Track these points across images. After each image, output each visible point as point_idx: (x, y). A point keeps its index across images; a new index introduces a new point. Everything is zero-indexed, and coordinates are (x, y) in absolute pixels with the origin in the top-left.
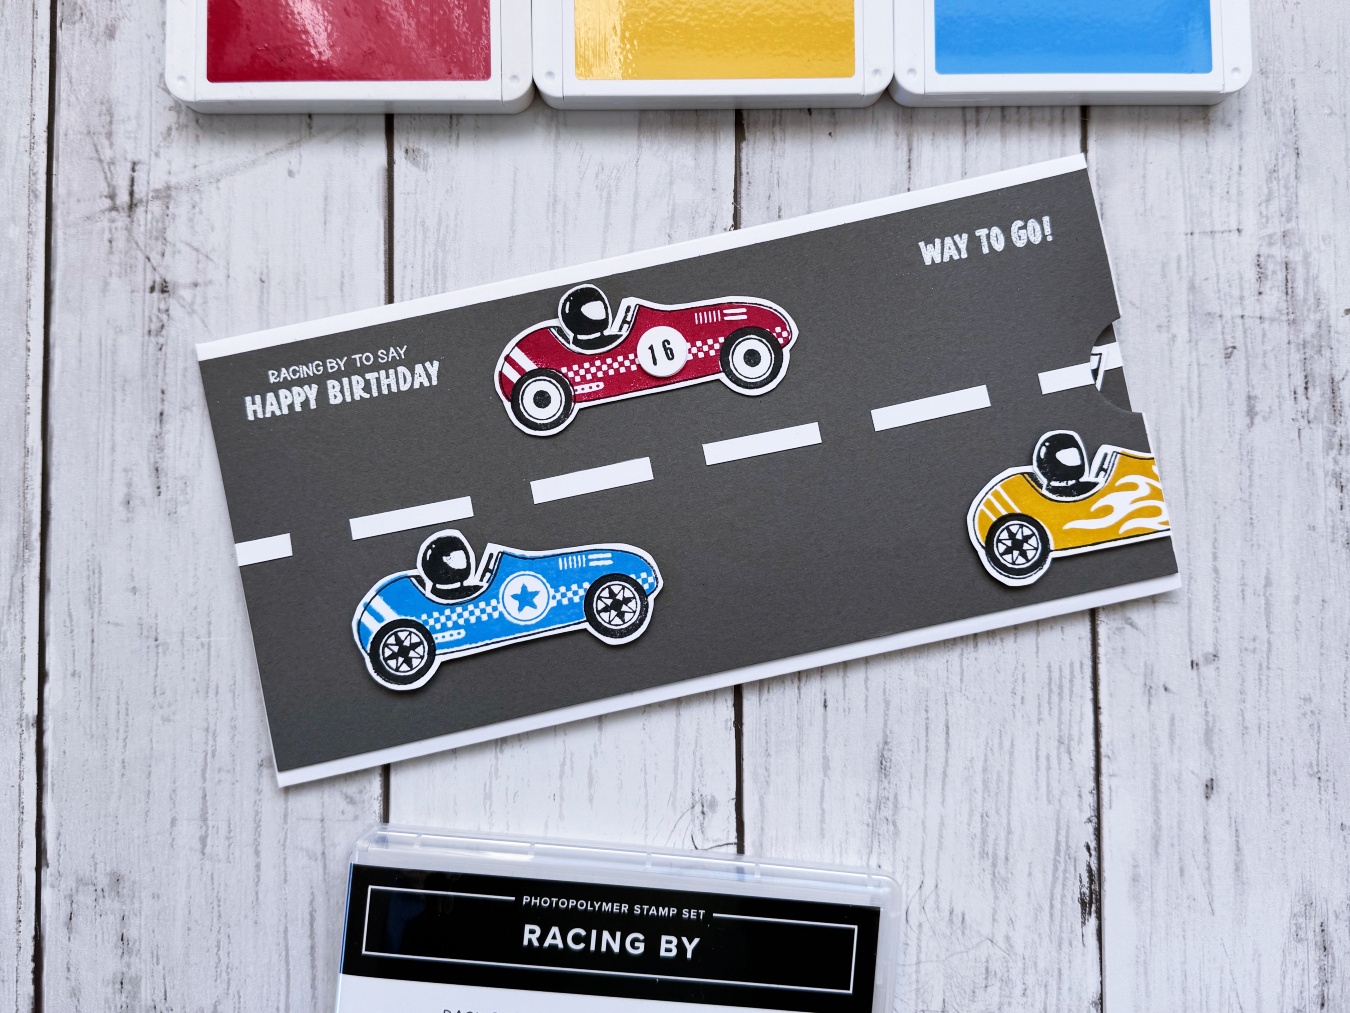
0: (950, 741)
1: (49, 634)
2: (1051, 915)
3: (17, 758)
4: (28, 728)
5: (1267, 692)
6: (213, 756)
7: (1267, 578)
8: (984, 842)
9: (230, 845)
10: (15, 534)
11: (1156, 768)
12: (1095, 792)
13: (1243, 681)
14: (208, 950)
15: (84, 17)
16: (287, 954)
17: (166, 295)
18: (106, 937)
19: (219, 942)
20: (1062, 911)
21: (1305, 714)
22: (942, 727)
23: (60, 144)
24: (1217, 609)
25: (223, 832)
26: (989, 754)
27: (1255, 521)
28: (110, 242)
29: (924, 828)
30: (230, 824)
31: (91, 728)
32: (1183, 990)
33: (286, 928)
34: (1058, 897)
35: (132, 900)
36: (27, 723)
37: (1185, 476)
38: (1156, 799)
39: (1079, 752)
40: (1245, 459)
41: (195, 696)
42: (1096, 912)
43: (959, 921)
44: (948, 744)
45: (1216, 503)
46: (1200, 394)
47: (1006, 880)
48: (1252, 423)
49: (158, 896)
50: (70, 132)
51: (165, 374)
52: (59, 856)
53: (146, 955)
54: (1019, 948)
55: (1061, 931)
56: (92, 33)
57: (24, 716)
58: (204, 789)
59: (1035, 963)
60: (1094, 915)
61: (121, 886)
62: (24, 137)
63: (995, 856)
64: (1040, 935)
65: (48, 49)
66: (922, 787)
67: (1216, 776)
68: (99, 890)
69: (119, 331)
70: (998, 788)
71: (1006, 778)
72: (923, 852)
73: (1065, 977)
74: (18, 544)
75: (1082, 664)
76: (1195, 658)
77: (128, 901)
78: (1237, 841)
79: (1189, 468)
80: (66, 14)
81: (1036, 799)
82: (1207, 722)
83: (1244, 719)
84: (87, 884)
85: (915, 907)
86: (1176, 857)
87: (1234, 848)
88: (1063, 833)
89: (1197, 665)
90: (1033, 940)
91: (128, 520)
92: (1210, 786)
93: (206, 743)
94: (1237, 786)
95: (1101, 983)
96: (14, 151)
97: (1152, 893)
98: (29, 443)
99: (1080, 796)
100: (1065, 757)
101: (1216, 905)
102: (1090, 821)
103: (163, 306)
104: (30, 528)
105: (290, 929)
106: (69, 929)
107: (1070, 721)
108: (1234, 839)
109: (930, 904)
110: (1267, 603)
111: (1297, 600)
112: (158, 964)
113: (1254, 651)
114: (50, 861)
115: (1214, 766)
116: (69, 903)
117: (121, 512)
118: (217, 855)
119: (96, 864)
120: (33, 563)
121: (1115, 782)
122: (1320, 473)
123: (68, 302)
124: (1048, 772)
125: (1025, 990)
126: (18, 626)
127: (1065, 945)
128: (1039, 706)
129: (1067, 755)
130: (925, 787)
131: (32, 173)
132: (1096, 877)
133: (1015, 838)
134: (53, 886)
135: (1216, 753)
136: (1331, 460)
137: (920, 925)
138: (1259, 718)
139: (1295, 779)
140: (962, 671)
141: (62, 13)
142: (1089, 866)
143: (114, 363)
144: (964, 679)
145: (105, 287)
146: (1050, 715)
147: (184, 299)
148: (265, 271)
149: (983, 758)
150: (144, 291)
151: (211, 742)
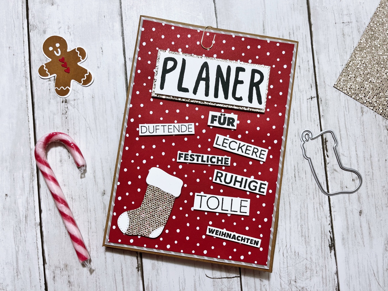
0: (291, 206)
1: (41, 199)
2: (322, 251)
3: (35, 235)
4: (37, 226)
5: (373, 186)
6: (91, 228)
7: (371, 155)
8: (302, 233)
9: (97, 253)
10: (30, 173)
11: (346, 208)
12: (330, 216)
13: (367, 183)
14: (93, 283)
15: (37, 28)
16: (116, 281)
17: (67, 103)
18: (64, 282)
19: (96, 280)
20: (324, 249)
21: (383, 191)
22: (288, 203)
23: (33, 64)
24: (358, 165)
25: (95, 249)
26: (301, 209)
27: (366, 141)
28: (50, 90)
29: (286, 230)
30: (97, 247)
31: (55, 224)
32: (358, 267)
33: (115, 274)
34: (323, 246)
35: (71, 271)
36: (37, 225)
37: (346, 130)
38: (347, 217)
39: (325, 206)
40: (362, 124)
41: (84, 213)
42: (334, 249)
43: (297, 254)
44: (290, 207)
45: (355, 136)
46: (348, 108)
47: (309, 242)
48: (363, 114)
49: (78, 269)
50: (35, 60)
51: (68, 125)
52: (49, 260)
53: (76, 285)
54: (314, 260)
55: (325, 255)
56: (39, 33)
57: (36, 223)
58: (89, 238)
59: (319, 264)
60: (333, 250)
61: (67, 267)
62: (23, 63)
63: (305, 236)
64: (319, 256)
65: (27, 38)
66: (284, 220)
67: (362, 209)
68: (61, 269)
69: (54, 114)
70: (304, 218)
71: (306, 215)
72: (286, 237)
73: (327, 267)
74: (31, 175)
75: (324, 183)
76: (353, 179)
77: (70, 271)
78: (369, 226)
79: (347, 128)
80: (32, 28)
81: (315, 220)
82: (358, 195)
83: (368, 194)
84: (58, 268)
85: (285, 252)
86: (354, 232)
87: (368, 228)
88: (323, 228)
89: (354, 180)
90: (317, 258)
91: (61, 166)
92: (361, 212)
93: (88, 225)
94: (368, 212)
95: (337, 268)
96: (20, 67)
97: (348, 242)
98: (31, 147)
99: (326, 218)
100: (321, 208)
101: (364, 244)
102: (329, 224)
103: (66, 107)
104: (34, 171)
105: (116, 274)
106: (54, 280)
107: (322, 198)
108: (368, 226)
109: (289, 251)
110: (371, 162)
111: (379, 161)
112: (80, 288)
113: (369, 175)
114: (47, 262)
115: (362, 207)
116: (53, 273)
117: (60, 164)
118: (94, 256)
119: (60, 262)
120: (35, 180)
121: (335, 213)
122: (382, 126)
123: (39, 107)
124: (317, 212)
125: (317, 272)
126: (33, 198)
127: (326, 258)
128: (313, 195)
129: (322, 207)
130: (285, 220)
131: (26, 73)
132: (333, 239)
133: (310, 231)
134: (48, 269)
135: (361, 203)
136: (384, 123)
137: (287, 257)
138: (372, 193)
139: (382, 208)
140: (292, 188)
141: (31, 28)
142: (330, 236)
143: (54, 123)
144: (293, 190)
145: (49, 103)
146: (316, 197)
147: (72, 104)
148: (93, 94)
149: (300, 210)
150: (60, 103)
151: (90, 225)
